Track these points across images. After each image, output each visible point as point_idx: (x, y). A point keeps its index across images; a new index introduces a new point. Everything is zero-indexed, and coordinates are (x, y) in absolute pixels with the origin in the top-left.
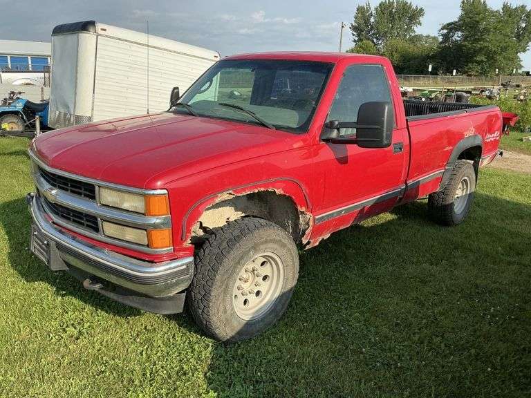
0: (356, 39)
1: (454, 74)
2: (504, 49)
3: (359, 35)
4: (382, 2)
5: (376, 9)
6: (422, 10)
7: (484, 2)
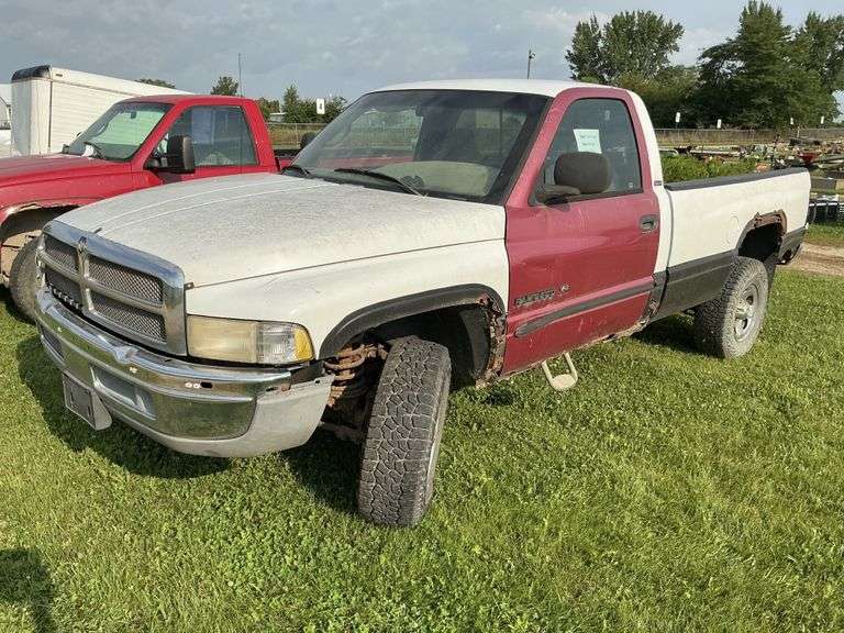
0: (577, 74)
1: (719, 126)
2: (800, 87)
3: (580, 69)
4: (616, 16)
5: (607, 27)
6: (679, 27)
7: (779, 12)
